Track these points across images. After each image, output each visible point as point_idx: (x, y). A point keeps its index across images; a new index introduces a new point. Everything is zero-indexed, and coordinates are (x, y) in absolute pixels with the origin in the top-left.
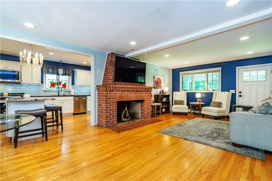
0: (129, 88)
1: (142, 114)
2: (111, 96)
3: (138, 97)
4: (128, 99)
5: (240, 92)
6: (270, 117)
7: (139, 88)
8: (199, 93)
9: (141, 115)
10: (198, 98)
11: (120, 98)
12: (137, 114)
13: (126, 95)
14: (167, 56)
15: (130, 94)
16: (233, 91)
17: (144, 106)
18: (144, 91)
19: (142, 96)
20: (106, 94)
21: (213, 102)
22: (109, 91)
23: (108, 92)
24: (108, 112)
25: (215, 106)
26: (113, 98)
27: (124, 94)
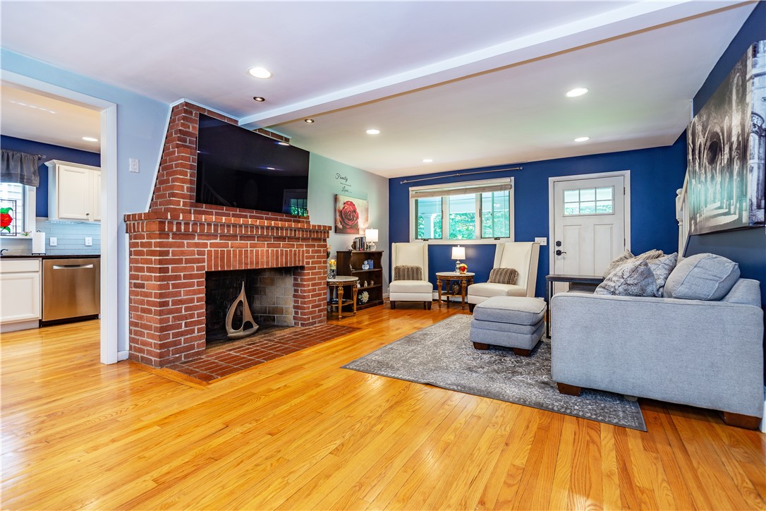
0: (252, 228)
1: (296, 313)
2: (183, 253)
3: (282, 259)
4: (246, 264)
5: (559, 244)
6: (653, 305)
7: (287, 230)
8: (461, 246)
9: (293, 314)
10: (457, 260)
11: (216, 261)
12: (280, 311)
13: (240, 252)
14: (373, 132)
15: (253, 246)
16: (542, 241)
17: (304, 286)
18: (304, 239)
19: (295, 254)
20: (160, 245)
21: (495, 270)
22: (174, 234)
23: (171, 240)
24: (170, 312)
26: (188, 261)
27: (232, 247)
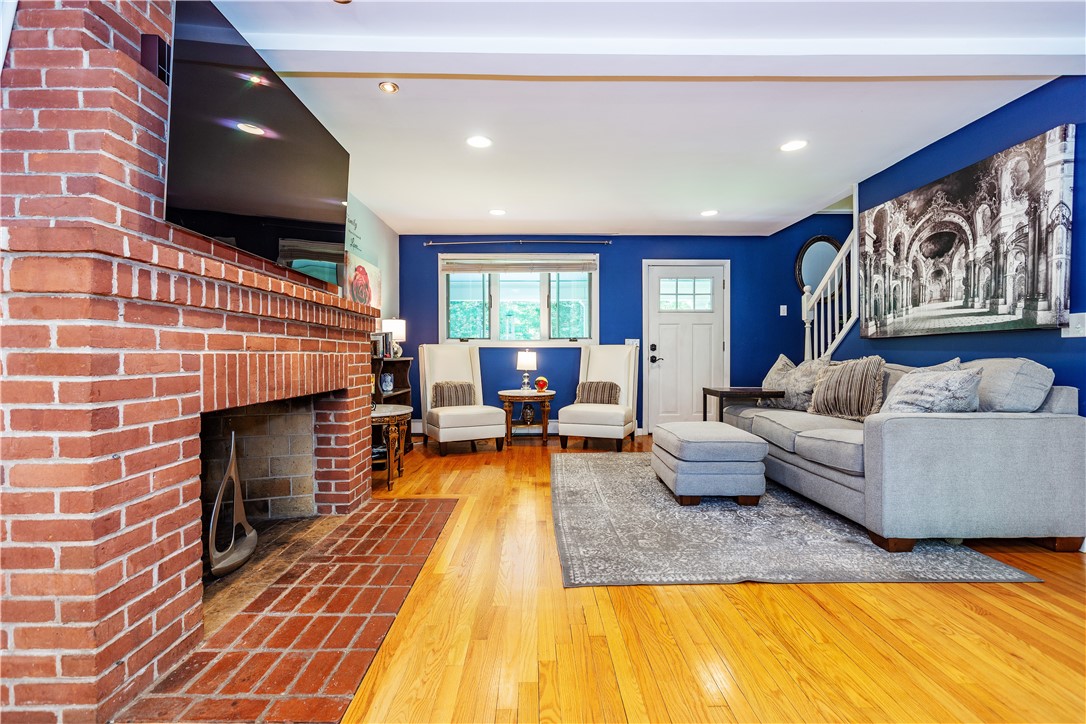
1: (324, 487)
2: (151, 364)
4: (272, 389)
5: (653, 348)
8: (531, 350)
9: (316, 490)
10: (524, 372)
11: (221, 385)
12: (284, 488)
13: (262, 358)
15: (280, 345)
16: (635, 343)
17: (346, 429)
18: (347, 333)
19: (337, 366)
20: (96, 337)
21: (584, 385)
22: (130, 305)
23: (121, 323)
25: (599, 397)
27: (248, 348)
